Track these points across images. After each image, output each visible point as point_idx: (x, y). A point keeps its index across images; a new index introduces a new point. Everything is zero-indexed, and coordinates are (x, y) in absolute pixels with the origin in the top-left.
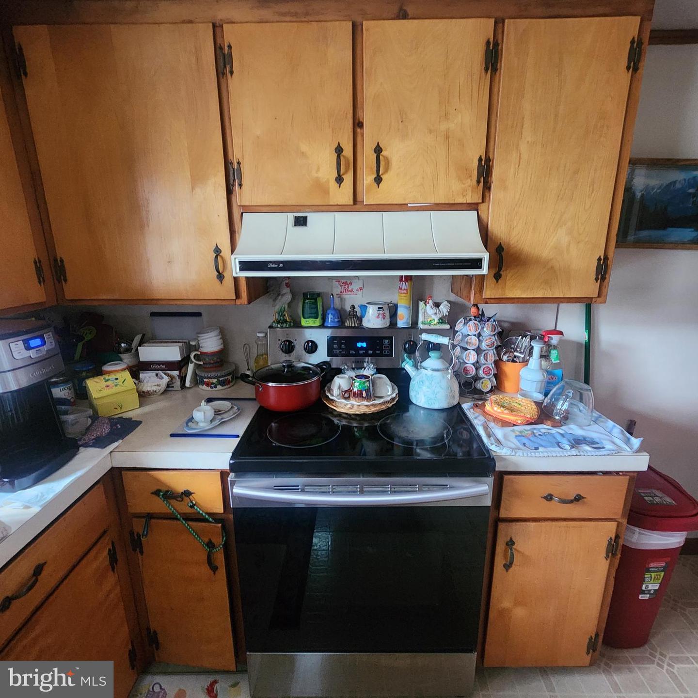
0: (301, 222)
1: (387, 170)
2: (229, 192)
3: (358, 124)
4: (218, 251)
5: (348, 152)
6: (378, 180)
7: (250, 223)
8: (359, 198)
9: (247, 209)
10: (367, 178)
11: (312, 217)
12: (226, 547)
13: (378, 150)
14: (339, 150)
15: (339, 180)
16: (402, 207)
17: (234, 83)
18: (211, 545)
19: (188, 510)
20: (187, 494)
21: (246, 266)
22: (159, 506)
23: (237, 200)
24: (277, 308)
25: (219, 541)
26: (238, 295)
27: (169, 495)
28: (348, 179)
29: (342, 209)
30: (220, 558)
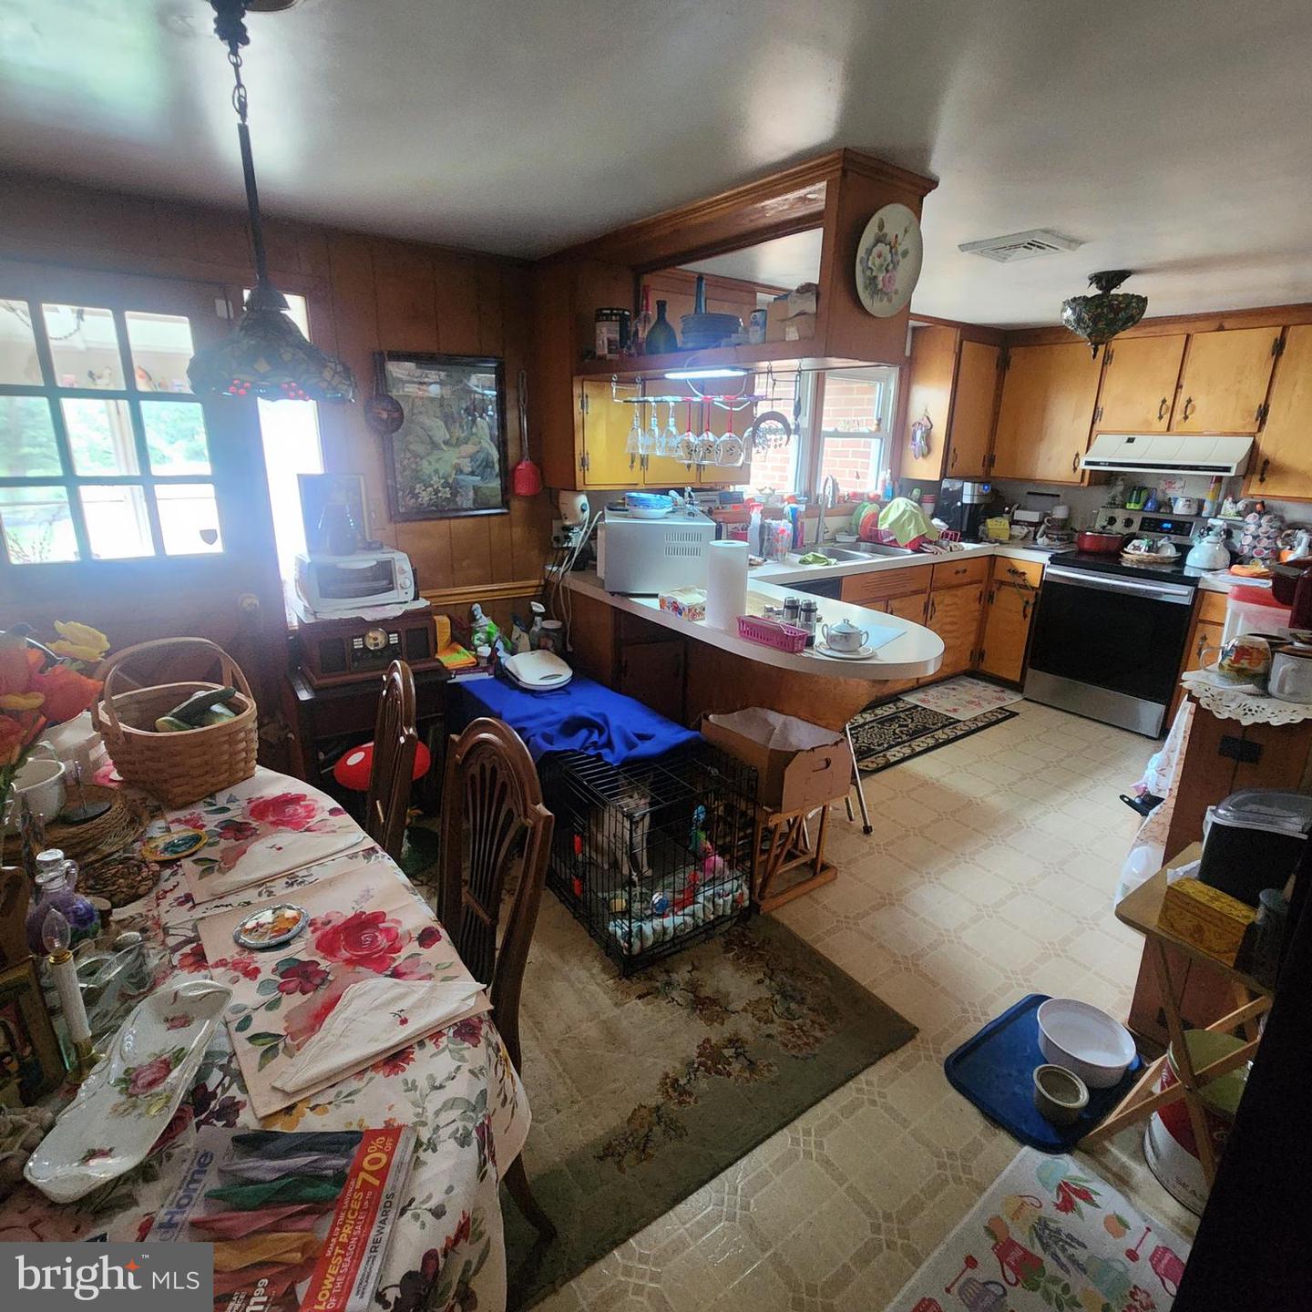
0: (1131, 440)
1: (1192, 412)
2: (1093, 423)
3: (1179, 386)
4: (1077, 455)
5: (1169, 403)
6: (1186, 418)
7: (1099, 441)
8: (1172, 427)
9: (1101, 433)
10: (1178, 416)
11: (1138, 439)
12: (1035, 604)
13: (1189, 401)
14: (1164, 401)
15: (1161, 417)
16: (1200, 434)
17: (1110, 369)
18: (1027, 602)
19: (1022, 583)
20: (1024, 574)
21: (1088, 463)
22: (1008, 577)
23: (1097, 427)
24: (1110, 495)
25: (1032, 601)
26: (1082, 481)
27: (1014, 572)
28: (1166, 417)
29: (1160, 434)
30: (1030, 610)
